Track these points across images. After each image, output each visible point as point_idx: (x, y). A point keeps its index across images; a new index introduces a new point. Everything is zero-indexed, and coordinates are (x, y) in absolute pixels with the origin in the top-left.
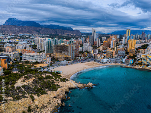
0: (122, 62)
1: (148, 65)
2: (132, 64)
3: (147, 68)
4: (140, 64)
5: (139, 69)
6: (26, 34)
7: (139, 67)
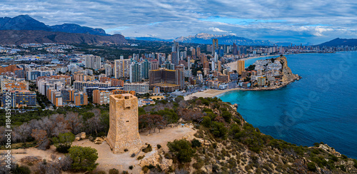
0: (240, 87)
1: (263, 86)
2: (250, 87)
3: (263, 88)
4: (257, 86)
5: (258, 90)
6: (33, 45)
7: (257, 89)
